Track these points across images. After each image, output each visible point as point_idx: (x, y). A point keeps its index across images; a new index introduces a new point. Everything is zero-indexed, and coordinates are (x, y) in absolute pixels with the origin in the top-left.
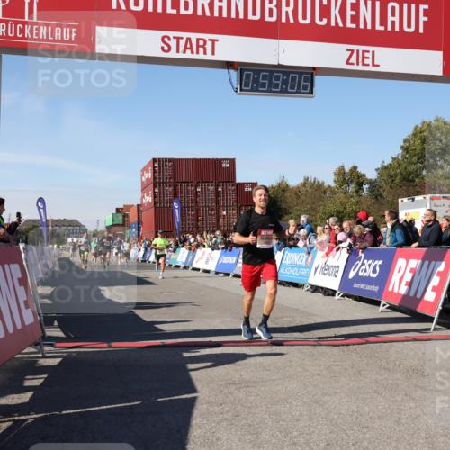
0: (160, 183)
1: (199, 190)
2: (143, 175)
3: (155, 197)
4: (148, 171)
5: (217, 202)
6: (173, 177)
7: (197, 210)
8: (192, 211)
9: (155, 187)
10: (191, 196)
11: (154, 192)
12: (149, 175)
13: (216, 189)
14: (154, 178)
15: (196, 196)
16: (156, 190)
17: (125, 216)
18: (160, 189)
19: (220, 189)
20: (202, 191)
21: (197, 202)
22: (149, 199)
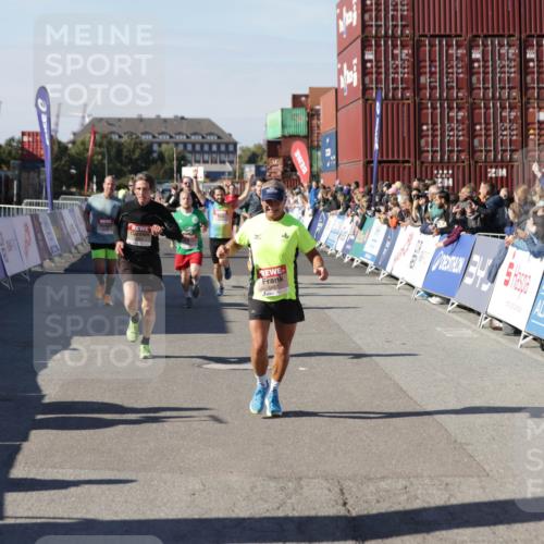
0: (377, 37)
1: (477, 55)
2: (340, 16)
3: (364, 72)
4: (350, 8)
5: (524, 89)
6: (411, 21)
7: (473, 108)
8: (459, 108)
9: (365, 46)
10: (458, 72)
11: (364, 62)
12: (352, 17)
13: (522, 54)
14: (364, 26)
15: (470, 71)
16: (370, 56)
17: (313, 115)
18: (377, 54)
19: (531, 55)
20: (485, 60)
21: (471, 89)
22: (352, 77)
